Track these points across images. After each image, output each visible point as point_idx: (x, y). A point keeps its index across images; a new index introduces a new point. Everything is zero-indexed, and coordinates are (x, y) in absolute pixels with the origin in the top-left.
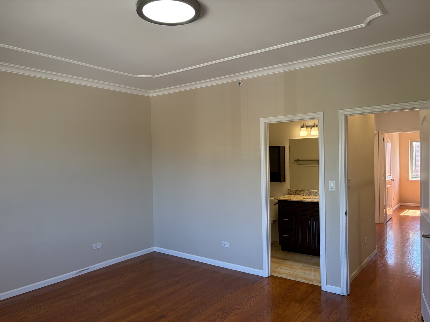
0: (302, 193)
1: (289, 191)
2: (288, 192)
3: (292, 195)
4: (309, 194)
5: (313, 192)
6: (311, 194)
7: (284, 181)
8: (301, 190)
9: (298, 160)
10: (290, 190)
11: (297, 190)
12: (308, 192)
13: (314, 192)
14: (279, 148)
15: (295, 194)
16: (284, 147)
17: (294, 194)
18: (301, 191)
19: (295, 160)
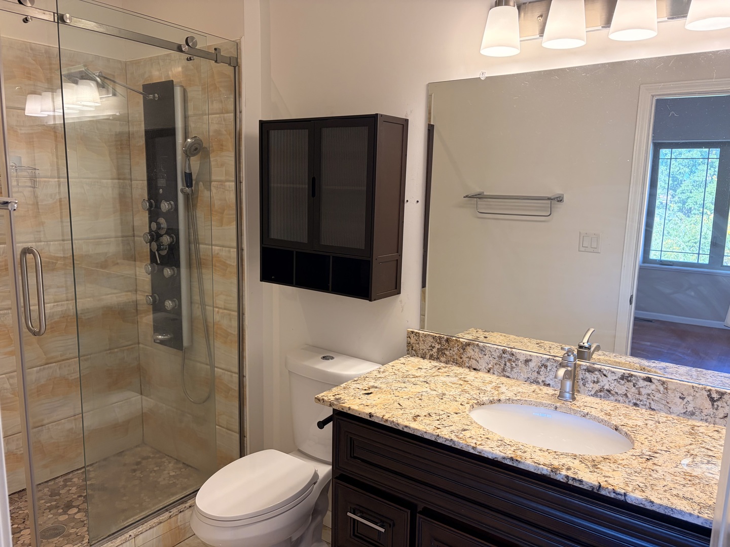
0: (470, 358)
1: (413, 340)
2: (409, 343)
3: (424, 357)
4: (504, 370)
5: (527, 361)
6: (512, 368)
7: (395, 288)
8: (468, 344)
9: (479, 196)
10: (417, 334)
11: (447, 340)
12: (500, 357)
13: (532, 364)
14: (370, 122)
15: (438, 359)
16: (403, 124)
17: (431, 357)
18: (469, 349)
19: (467, 196)
